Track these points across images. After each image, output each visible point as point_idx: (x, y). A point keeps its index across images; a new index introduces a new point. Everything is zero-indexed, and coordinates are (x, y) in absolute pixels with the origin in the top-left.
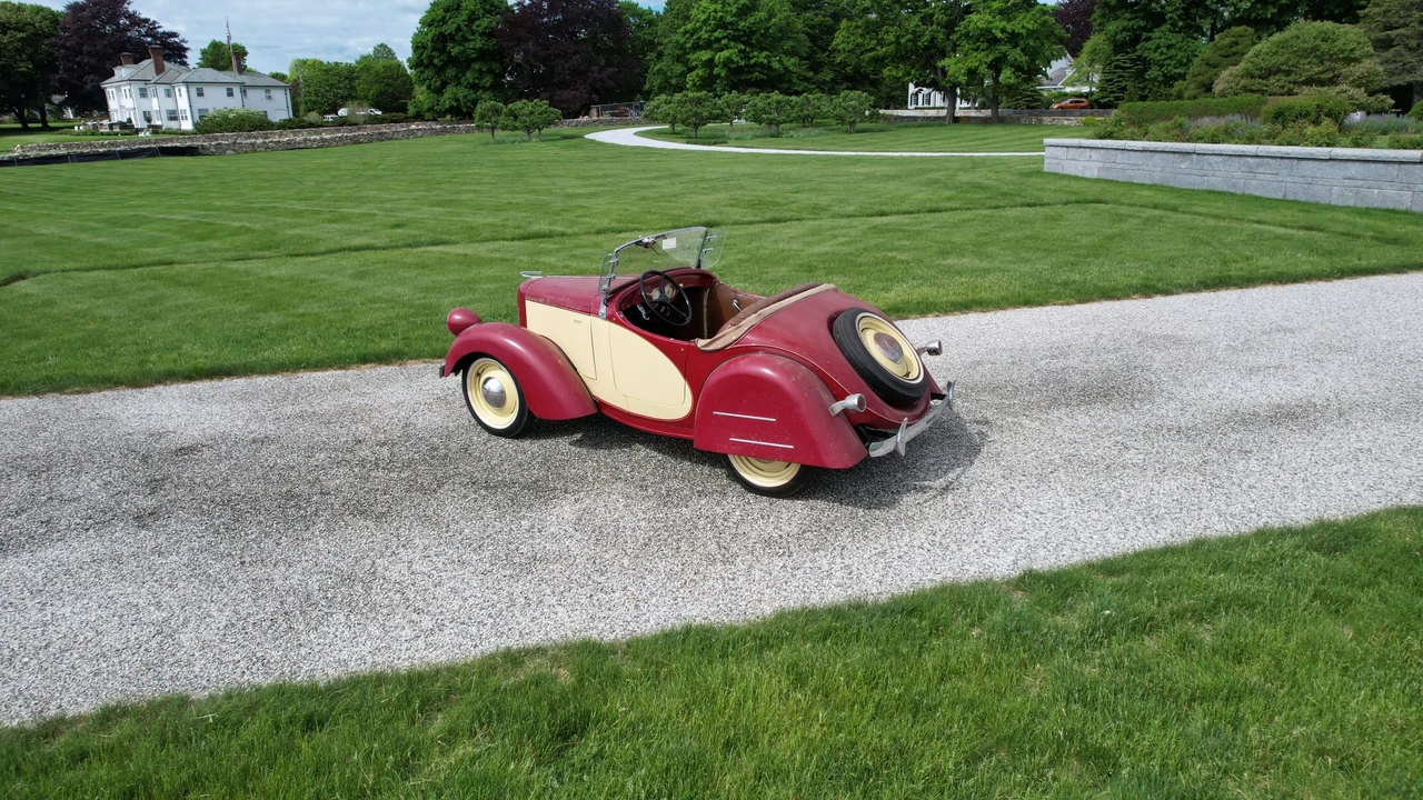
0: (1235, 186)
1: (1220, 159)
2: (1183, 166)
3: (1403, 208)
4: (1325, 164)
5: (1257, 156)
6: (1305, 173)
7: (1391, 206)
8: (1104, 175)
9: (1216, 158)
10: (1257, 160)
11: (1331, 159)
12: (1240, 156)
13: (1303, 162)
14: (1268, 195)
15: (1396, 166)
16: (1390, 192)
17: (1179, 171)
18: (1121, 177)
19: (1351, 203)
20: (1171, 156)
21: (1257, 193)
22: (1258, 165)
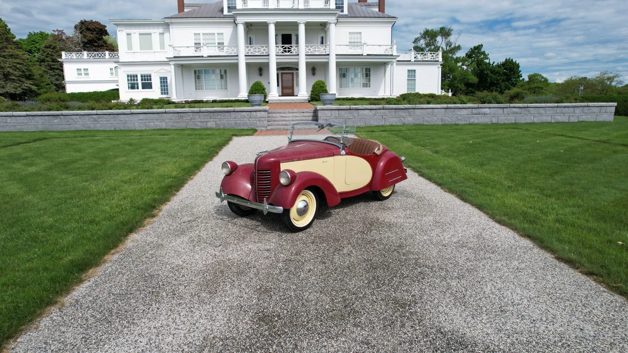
0: (89, 127)
1: (77, 117)
2: (55, 121)
3: (164, 128)
4: (129, 116)
5: (97, 114)
6: (121, 120)
7: (159, 128)
10: (97, 116)
12: (88, 115)
13: (120, 115)
14: (107, 129)
15: (157, 114)
16: (157, 123)
17: (54, 124)
18: (13, 129)
19: (144, 128)
20: (47, 117)
21: (101, 129)
22: (98, 118)
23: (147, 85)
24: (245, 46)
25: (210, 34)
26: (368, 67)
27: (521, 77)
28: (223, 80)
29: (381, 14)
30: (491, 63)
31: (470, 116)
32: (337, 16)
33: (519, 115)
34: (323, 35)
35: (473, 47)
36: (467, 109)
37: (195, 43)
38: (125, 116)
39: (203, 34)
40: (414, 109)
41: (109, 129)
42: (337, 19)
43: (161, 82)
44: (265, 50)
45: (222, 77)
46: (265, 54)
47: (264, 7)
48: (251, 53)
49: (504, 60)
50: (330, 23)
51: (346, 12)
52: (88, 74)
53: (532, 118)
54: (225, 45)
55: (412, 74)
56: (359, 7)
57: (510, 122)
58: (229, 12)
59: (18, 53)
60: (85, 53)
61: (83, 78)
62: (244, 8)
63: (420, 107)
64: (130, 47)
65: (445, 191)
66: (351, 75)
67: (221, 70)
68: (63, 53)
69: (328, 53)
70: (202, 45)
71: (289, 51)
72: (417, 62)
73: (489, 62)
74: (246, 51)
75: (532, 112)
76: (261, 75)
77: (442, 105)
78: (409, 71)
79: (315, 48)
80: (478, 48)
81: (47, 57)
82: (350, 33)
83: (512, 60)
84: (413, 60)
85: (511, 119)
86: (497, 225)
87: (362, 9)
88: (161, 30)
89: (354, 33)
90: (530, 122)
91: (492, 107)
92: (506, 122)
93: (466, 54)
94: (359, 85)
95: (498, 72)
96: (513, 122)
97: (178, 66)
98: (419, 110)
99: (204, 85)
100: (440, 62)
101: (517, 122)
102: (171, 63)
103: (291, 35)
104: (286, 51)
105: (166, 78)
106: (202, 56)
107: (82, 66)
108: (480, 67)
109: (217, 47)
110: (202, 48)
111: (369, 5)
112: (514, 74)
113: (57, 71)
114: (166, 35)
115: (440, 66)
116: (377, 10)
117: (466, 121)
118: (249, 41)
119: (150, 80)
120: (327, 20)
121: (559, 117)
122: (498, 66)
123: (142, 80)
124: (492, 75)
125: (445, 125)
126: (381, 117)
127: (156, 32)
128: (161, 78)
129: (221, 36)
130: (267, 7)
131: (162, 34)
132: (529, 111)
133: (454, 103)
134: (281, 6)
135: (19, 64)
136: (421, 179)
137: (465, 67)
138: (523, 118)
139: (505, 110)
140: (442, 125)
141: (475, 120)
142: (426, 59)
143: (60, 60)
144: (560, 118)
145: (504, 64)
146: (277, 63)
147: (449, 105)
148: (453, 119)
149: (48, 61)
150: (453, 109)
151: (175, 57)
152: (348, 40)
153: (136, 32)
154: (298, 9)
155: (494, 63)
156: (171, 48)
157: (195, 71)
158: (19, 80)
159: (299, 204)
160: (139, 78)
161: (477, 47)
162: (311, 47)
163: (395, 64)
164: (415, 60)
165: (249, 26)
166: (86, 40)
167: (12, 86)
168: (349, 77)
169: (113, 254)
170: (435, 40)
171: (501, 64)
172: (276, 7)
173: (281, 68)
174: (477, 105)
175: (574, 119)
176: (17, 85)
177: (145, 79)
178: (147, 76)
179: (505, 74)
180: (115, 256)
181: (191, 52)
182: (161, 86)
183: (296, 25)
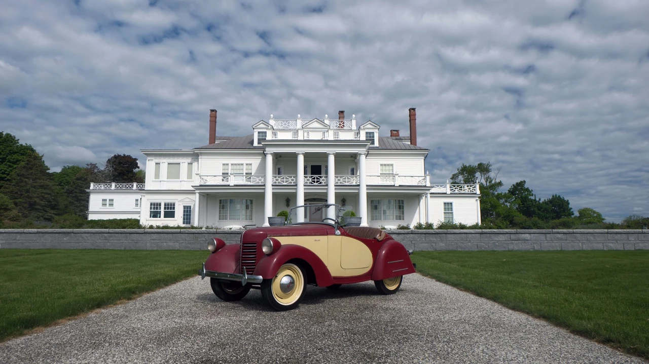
0: (98, 246)
1: (88, 235)
2: (65, 239)
3: (177, 249)
4: (141, 235)
6: (133, 239)
7: (171, 248)
8: (6, 247)
9: (86, 235)
10: (109, 234)
11: (145, 233)
12: (99, 232)
13: (132, 235)
14: (116, 249)
15: (171, 235)
16: (170, 244)
17: (62, 241)
19: (156, 249)
21: (110, 248)
22: (110, 237)
23: (170, 214)
24: (273, 176)
25: (239, 164)
26: (401, 199)
27: (573, 214)
28: (248, 211)
29: (412, 147)
30: (537, 199)
31: (508, 242)
32: (367, 147)
33: (564, 241)
34: (354, 166)
35: (515, 184)
36: (504, 235)
37: (223, 173)
38: (138, 235)
39: (232, 164)
40: (446, 234)
41: (119, 249)
42: (368, 151)
43: (184, 211)
44: (292, 180)
45: (247, 207)
46: (292, 184)
47: (294, 139)
48: (279, 183)
49: (551, 197)
50: (360, 154)
51: (376, 144)
52: (113, 204)
53: (581, 245)
54: (253, 175)
55: (448, 207)
56: (390, 140)
57: (555, 249)
58: (259, 143)
59: (49, 183)
60: (113, 185)
61: (108, 208)
62: (273, 139)
63: (452, 232)
64: (157, 175)
65: (461, 290)
66: (383, 207)
67: (247, 200)
68: (92, 185)
69: (359, 184)
70: (229, 175)
71: (317, 181)
72: (453, 195)
73: (535, 199)
74: (273, 181)
75: (579, 239)
76: (288, 205)
77: (477, 230)
78: (445, 203)
79: (345, 179)
80: (520, 185)
81: (76, 188)
82: (381, 165)
83: (559, 196)
84: (449, 192)
85: (556, 246)
86: (510, 311)
87: (393, 142)
88: (189, 160)
89: (385, 165)
90: (579, 249)
91: (532, 232)
92: (551, 249)
93: (509, 191)
94: (392, 217)
95: (546, 209)
96: (559, 249)
97: (203, 196)
98: (452, 235)
99: (228, 214)
100: (478, 194)
101: (563, 249)
102: (196, 191)
103: (321, 166)
104: (314, 181)
105: (190, 207)
106: (229, 186)
107: (108, 197)
108: (525, 203)
109: (245, 177)
110: (229, 177)
111: (401, 139)
112: (564, 211)
113: (83, 202)
114: (195, 164)
115: (478, 198)
116: (409, 143)
117: (505, 248)
118: (278, 171)
119: (174, 208)
120: (357, 152)
121: (611, 245)
122: (545, 202)
123: (165, 208)
124: (539, 212)
125: (481, 251)
126: (410, 242)
127: (184, 162)
128: (184, 207)
129: (250, 167)
130: (297, 139)
131: (190, 164)
132: (575, 238)
133: (490, 228)
134: (310, 138)
135: (46, 193)
136: (438, 283)
137: (508, 204)
138: (570, 245)
139: (548, 235)
140: (478, 251)
141: (515, 246)
142: (463, 192)
143: (87, 191)
144: (613, 246)
145: (551, 201)
146: (305, 193)
147: (483, 230)
148: (490, 245)
149: (76, 193)
150: (489, 235)
151: (201, 186)
152: (380, 172)
153: (164, 162)
154: (327, 141)
155: (540, 199)
156: (198, 177)
157: (220, 201)
158: (44, 210)
159: (283, 278)
160: (163, 206)
161: (520, 183)
162: (341, 177)
163: (429, 195)
164: (451, 192)
165: (277, 157)
166: (117, 174)
167: (36, 215)
168: (381, 208)
169: (69, 320)
170: (474, 176)
171: (548, 201)
172: (305, 138)
173: (309, 199)
174: (515, 230)
175: (630, 247)
176: (41, 214)
177: (168, 208)
178: (171, 205)
179: (553, 211)
180: (70, 322)
181: (218, 181)
182: (184, 215)
183: (325, 156)
